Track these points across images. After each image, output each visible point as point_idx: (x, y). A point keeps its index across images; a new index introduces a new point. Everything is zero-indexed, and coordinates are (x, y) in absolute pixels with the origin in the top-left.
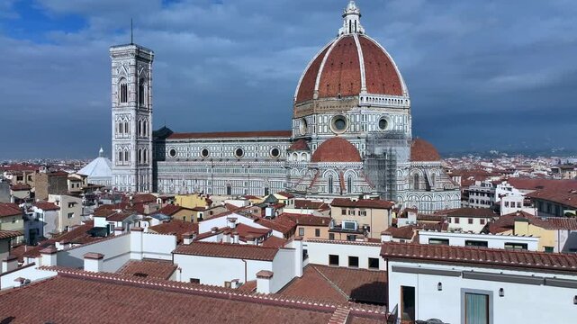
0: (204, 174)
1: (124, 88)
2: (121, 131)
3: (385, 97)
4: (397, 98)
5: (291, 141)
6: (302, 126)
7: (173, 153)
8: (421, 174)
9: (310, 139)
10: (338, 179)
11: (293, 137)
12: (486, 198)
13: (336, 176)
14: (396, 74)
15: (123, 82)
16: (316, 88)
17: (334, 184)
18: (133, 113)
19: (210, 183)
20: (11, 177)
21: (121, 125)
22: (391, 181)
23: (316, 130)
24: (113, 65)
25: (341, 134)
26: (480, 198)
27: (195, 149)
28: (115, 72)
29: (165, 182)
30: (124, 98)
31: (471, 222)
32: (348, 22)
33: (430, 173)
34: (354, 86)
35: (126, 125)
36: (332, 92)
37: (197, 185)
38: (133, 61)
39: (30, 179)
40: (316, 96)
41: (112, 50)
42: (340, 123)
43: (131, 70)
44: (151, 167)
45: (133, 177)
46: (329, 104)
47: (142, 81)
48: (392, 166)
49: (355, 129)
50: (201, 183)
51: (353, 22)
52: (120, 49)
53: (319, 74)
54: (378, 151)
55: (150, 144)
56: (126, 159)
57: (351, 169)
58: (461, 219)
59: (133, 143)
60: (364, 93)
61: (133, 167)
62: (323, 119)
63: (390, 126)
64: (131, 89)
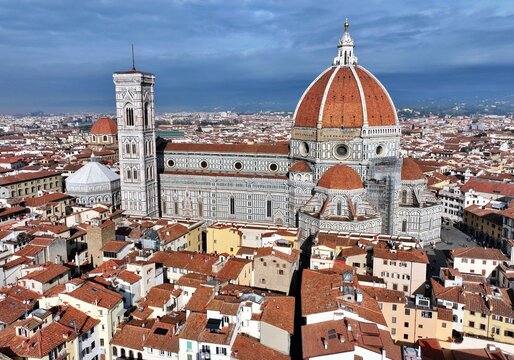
0: (207, 186)
1: (130, 113)
2: (128, 152)
3: (382, 128)
4: (391, 127)
5: (289, 158)
6: (302, 148)
7: (171, 163)
8: (408, 190)
9: (314, 163)
10: (346, 204)
11: (292, 155)
12: (455, 203)
13: (344, 203)
14: (390, 105)
15: (128, 106)
16: (320, 118)
17: (343, 208)
18: (141, 136)
19: (214, 195)
20: (41, 212)
21: (128, 146)
22: (389, 202)
23: (320, 156)
24: (117, 90)
25: (342, 160)
26: (449, 202)
27: (194, 161)
28: (119, 97)
29: (168, 192)
30: (131, 121)
31: (484, 263)
32: (343, 53)
33: (416, 189)
34: (357, 119)
35: (134, 146)
36: (335, 123)
37: (200, 196)
38: (139, 89)
39: (57, 211)
40: (319, 126)
41: (115, 76)
42: (342, 150)
43: (137, 96)
44: (156, 181)
45: (143, 194)
46: (332, 133)
47: (146, 104)
48: (390, 190)
49: (357, 157)
50: (205, 194)
51: (348, 53)
52: (124, 75)
53: (323, 106)
54: (378, 176)
55: (155, 161)
56: (135, 177)
57: (356, 194)
58: (476, 261)
59: (142, 164)
60: (366, 126)
61: (143, 185)
62: (326, 146)
63: (385, 153)
64: (138, 114)
